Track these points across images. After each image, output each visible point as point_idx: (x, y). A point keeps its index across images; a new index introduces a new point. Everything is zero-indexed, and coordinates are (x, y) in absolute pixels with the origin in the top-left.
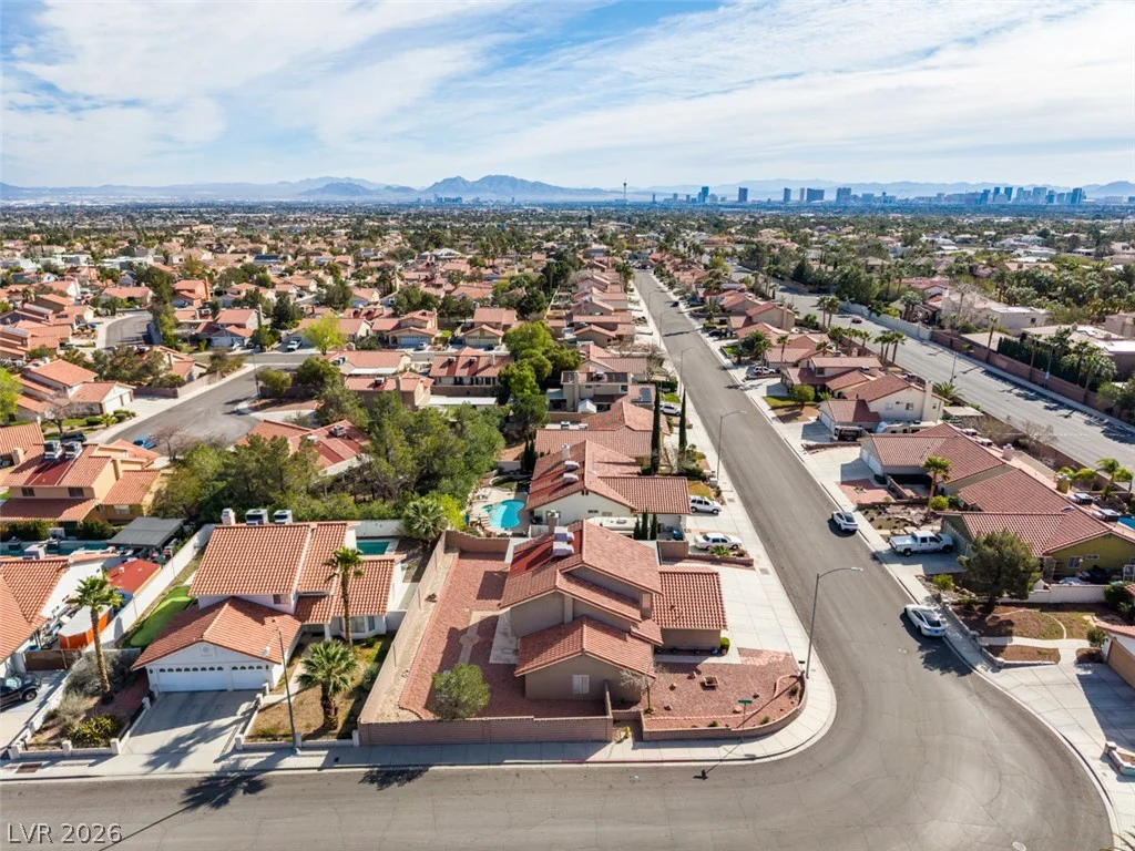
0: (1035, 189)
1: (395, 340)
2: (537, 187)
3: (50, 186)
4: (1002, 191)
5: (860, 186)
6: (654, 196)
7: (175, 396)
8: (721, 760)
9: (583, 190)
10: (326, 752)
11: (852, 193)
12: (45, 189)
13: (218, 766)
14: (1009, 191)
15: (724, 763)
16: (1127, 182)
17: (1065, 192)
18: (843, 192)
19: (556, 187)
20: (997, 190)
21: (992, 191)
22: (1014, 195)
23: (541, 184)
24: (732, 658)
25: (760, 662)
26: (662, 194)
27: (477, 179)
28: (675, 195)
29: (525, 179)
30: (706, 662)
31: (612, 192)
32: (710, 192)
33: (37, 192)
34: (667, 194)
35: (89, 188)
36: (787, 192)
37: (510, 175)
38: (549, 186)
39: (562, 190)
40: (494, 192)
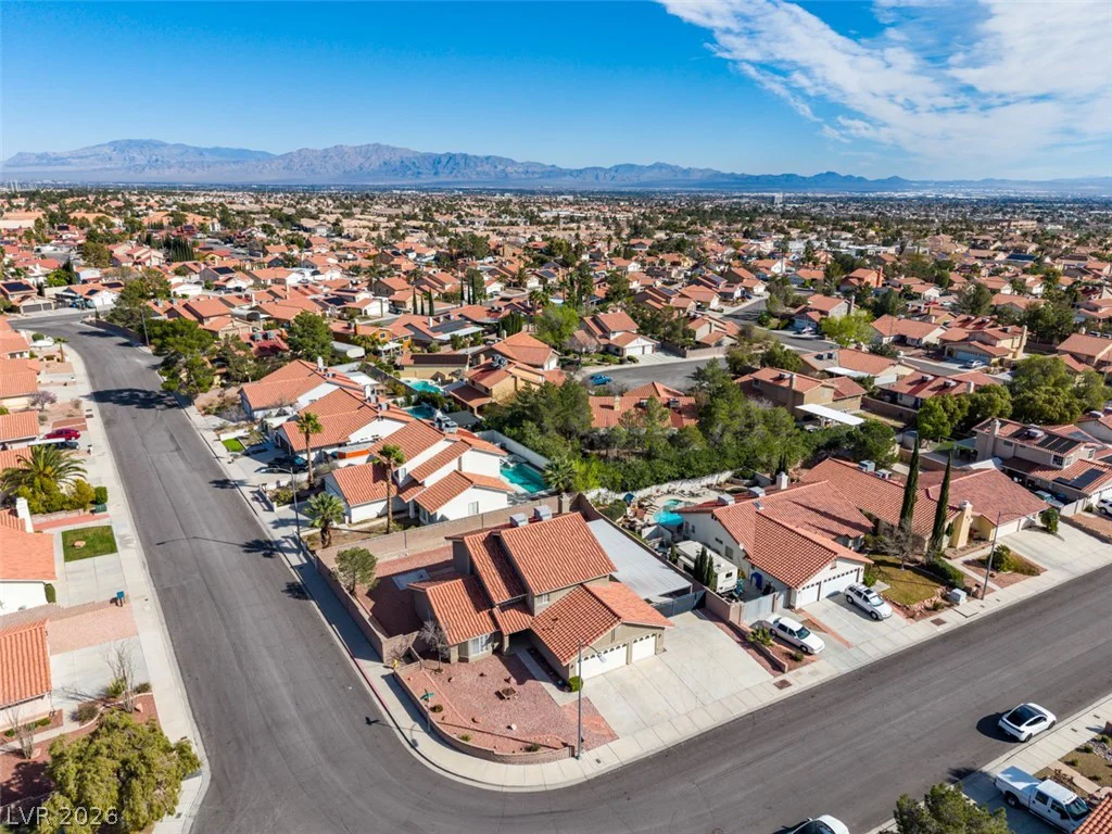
1: (950, 354)
3: (936, 180)
7: (684, 356)
8: (399, 728)
10: (305, 561)
12: (931, 182)
15: (397, 731)
30: (543, 684)
33: (924, 184)
35: (972, 182)
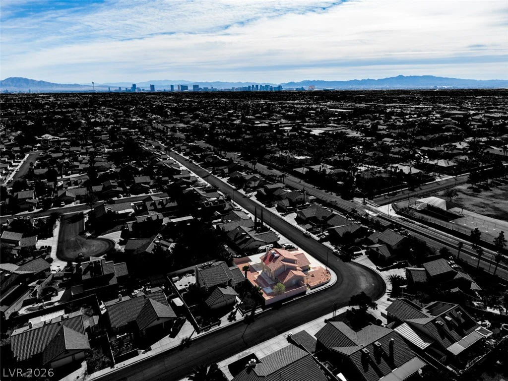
0: (266, 86)
2: (41, 83)
4: (255, 86)
5: (202, 83)
6: (109, 88)
7: (53, 236)
9: (69, 85)
11: (200, 87)
13: (243, 317)
14: (257, 86)
16: (294, 82)
17: (276, 87)
18: (195, 86)
19: (53, 84)
20: (253, 86)
21: (251, 86)
22: (259, 88)
23: (44, 82)
24: (312, 270)
25: (317, 269)
26: (113, 87)
27: (3, 80)
28: (120, 88)
29: (33, 79)
30: (309, 271)
31: (85, 86)
32: (137, 86)
34: (116, 87)
36: (172, 86)
37: (24, 77)
38: (49, 83)
39: (57, 85)
40: (15, 86)
